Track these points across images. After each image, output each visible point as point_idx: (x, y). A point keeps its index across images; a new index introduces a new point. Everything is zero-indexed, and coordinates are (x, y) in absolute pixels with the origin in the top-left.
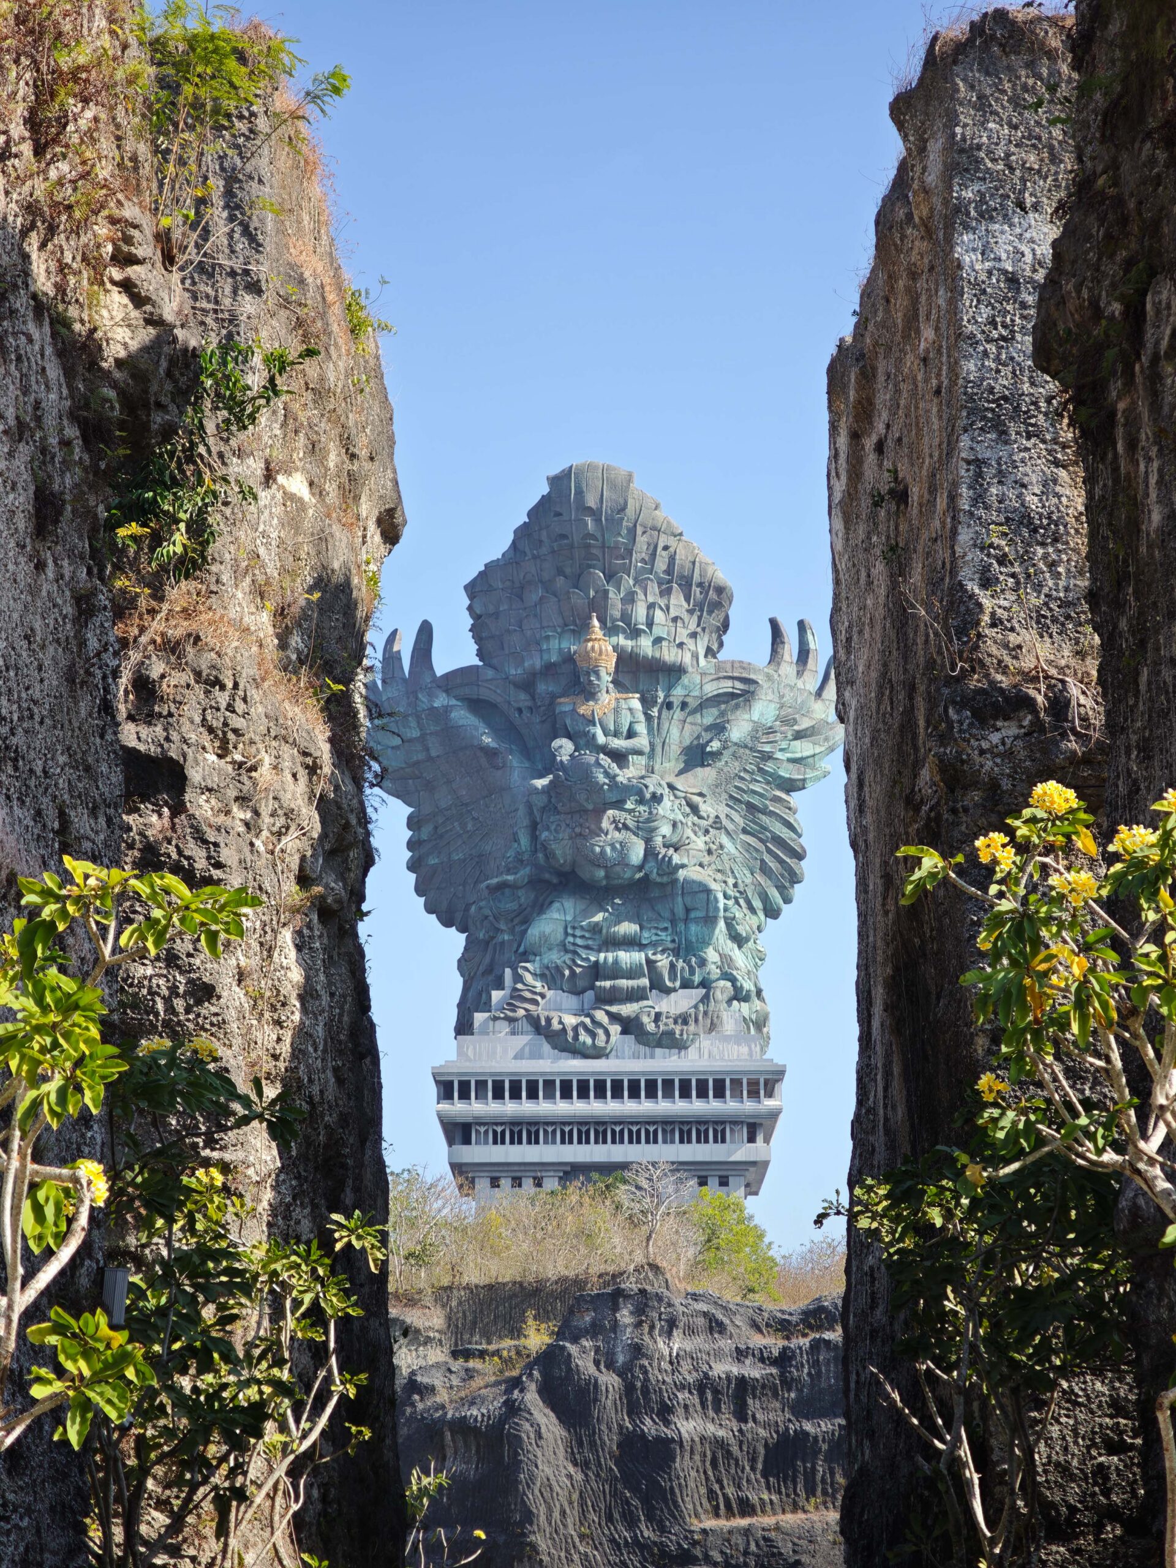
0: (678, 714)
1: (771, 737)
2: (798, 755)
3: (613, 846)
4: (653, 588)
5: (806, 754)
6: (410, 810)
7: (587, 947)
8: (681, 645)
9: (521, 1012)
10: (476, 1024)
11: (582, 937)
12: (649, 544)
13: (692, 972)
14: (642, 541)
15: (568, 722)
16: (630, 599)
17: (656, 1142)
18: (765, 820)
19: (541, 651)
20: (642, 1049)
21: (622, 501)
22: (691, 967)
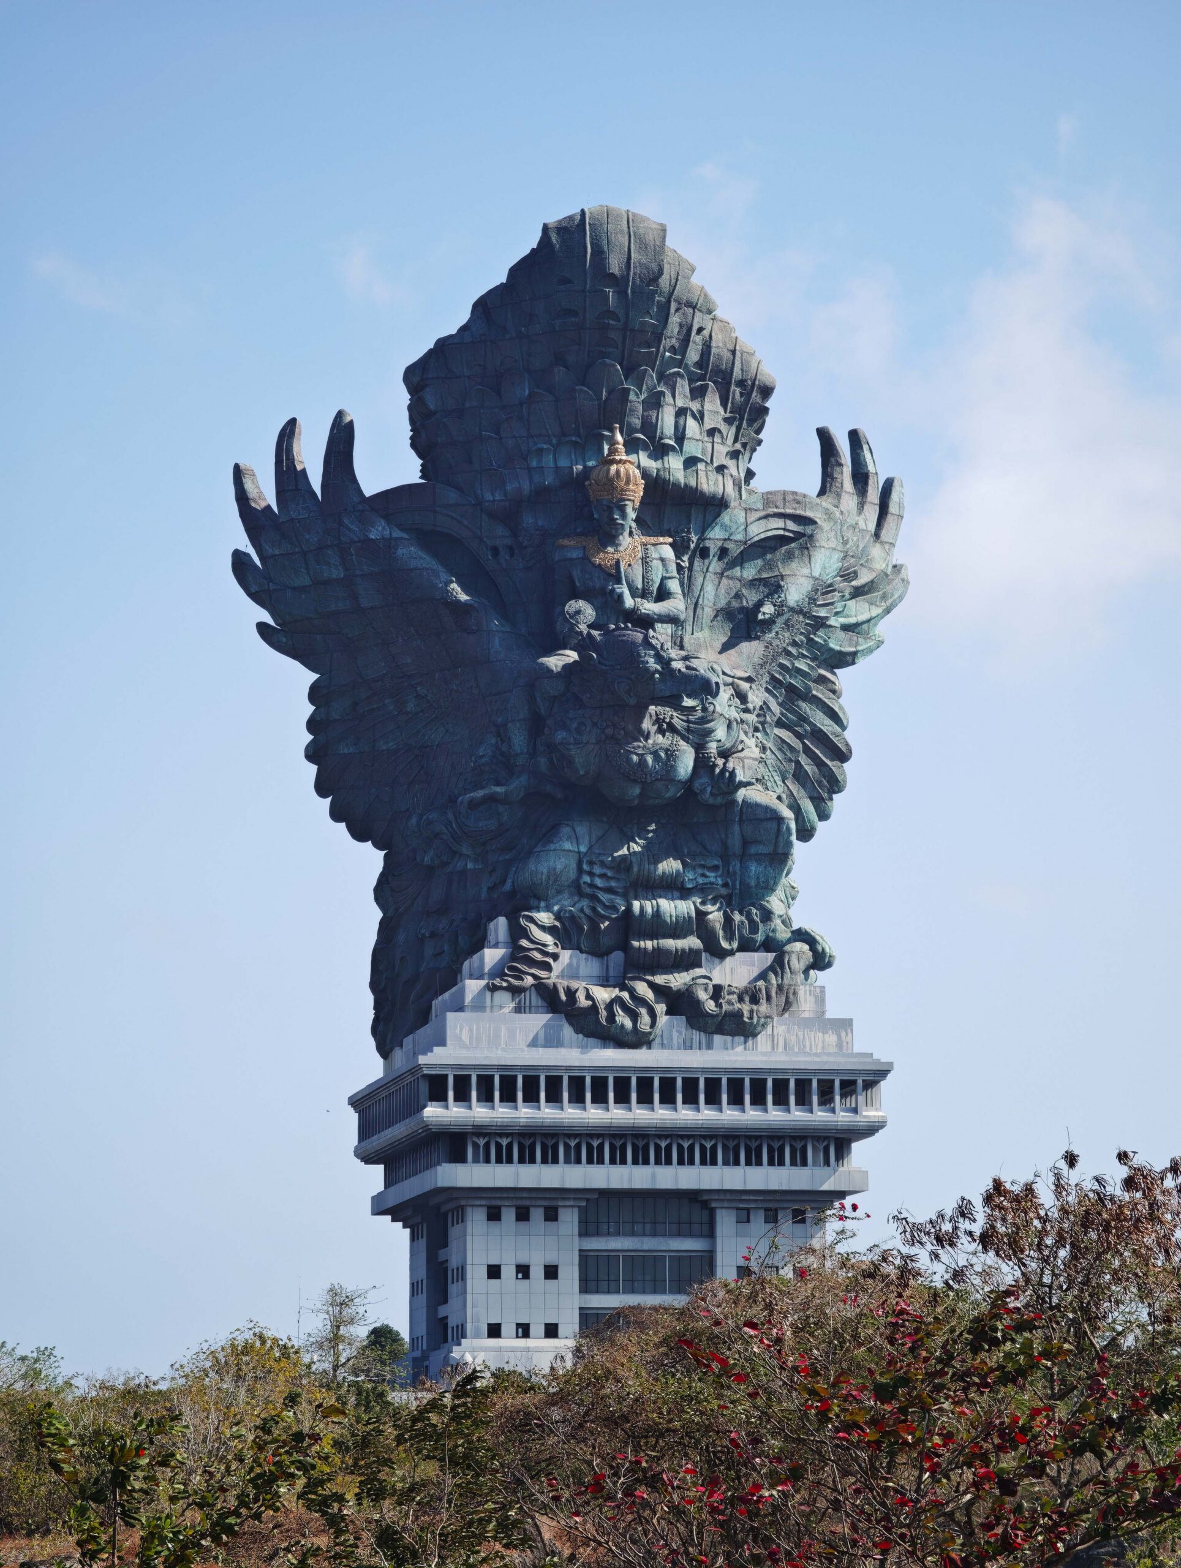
0: (715, 565)
1: (829, 598)
2: (853, 620)
3: (655, 754)
4: (683, 387)
5: (862, 618)
6: (315, 676)
7: (609, 890)
8: (721, 469)
9: (529, 981)
10: (468, 998)
11: (603, 876)
12: (681, 326)
13: (754, 928)
14: (675, 319)
15: (576, 574)
16: (655, 402)
17: (714, 1162)
18: (805, 707)
19: (529, 469)
20: (696, 1035)
21: (655, 267)
22: (751, 921)
